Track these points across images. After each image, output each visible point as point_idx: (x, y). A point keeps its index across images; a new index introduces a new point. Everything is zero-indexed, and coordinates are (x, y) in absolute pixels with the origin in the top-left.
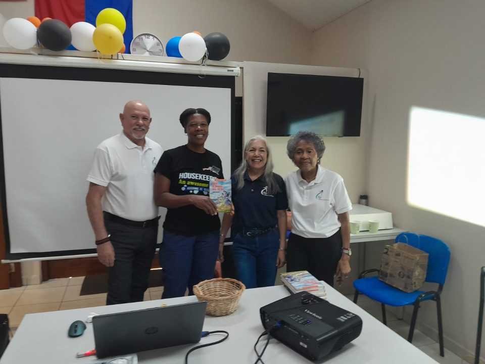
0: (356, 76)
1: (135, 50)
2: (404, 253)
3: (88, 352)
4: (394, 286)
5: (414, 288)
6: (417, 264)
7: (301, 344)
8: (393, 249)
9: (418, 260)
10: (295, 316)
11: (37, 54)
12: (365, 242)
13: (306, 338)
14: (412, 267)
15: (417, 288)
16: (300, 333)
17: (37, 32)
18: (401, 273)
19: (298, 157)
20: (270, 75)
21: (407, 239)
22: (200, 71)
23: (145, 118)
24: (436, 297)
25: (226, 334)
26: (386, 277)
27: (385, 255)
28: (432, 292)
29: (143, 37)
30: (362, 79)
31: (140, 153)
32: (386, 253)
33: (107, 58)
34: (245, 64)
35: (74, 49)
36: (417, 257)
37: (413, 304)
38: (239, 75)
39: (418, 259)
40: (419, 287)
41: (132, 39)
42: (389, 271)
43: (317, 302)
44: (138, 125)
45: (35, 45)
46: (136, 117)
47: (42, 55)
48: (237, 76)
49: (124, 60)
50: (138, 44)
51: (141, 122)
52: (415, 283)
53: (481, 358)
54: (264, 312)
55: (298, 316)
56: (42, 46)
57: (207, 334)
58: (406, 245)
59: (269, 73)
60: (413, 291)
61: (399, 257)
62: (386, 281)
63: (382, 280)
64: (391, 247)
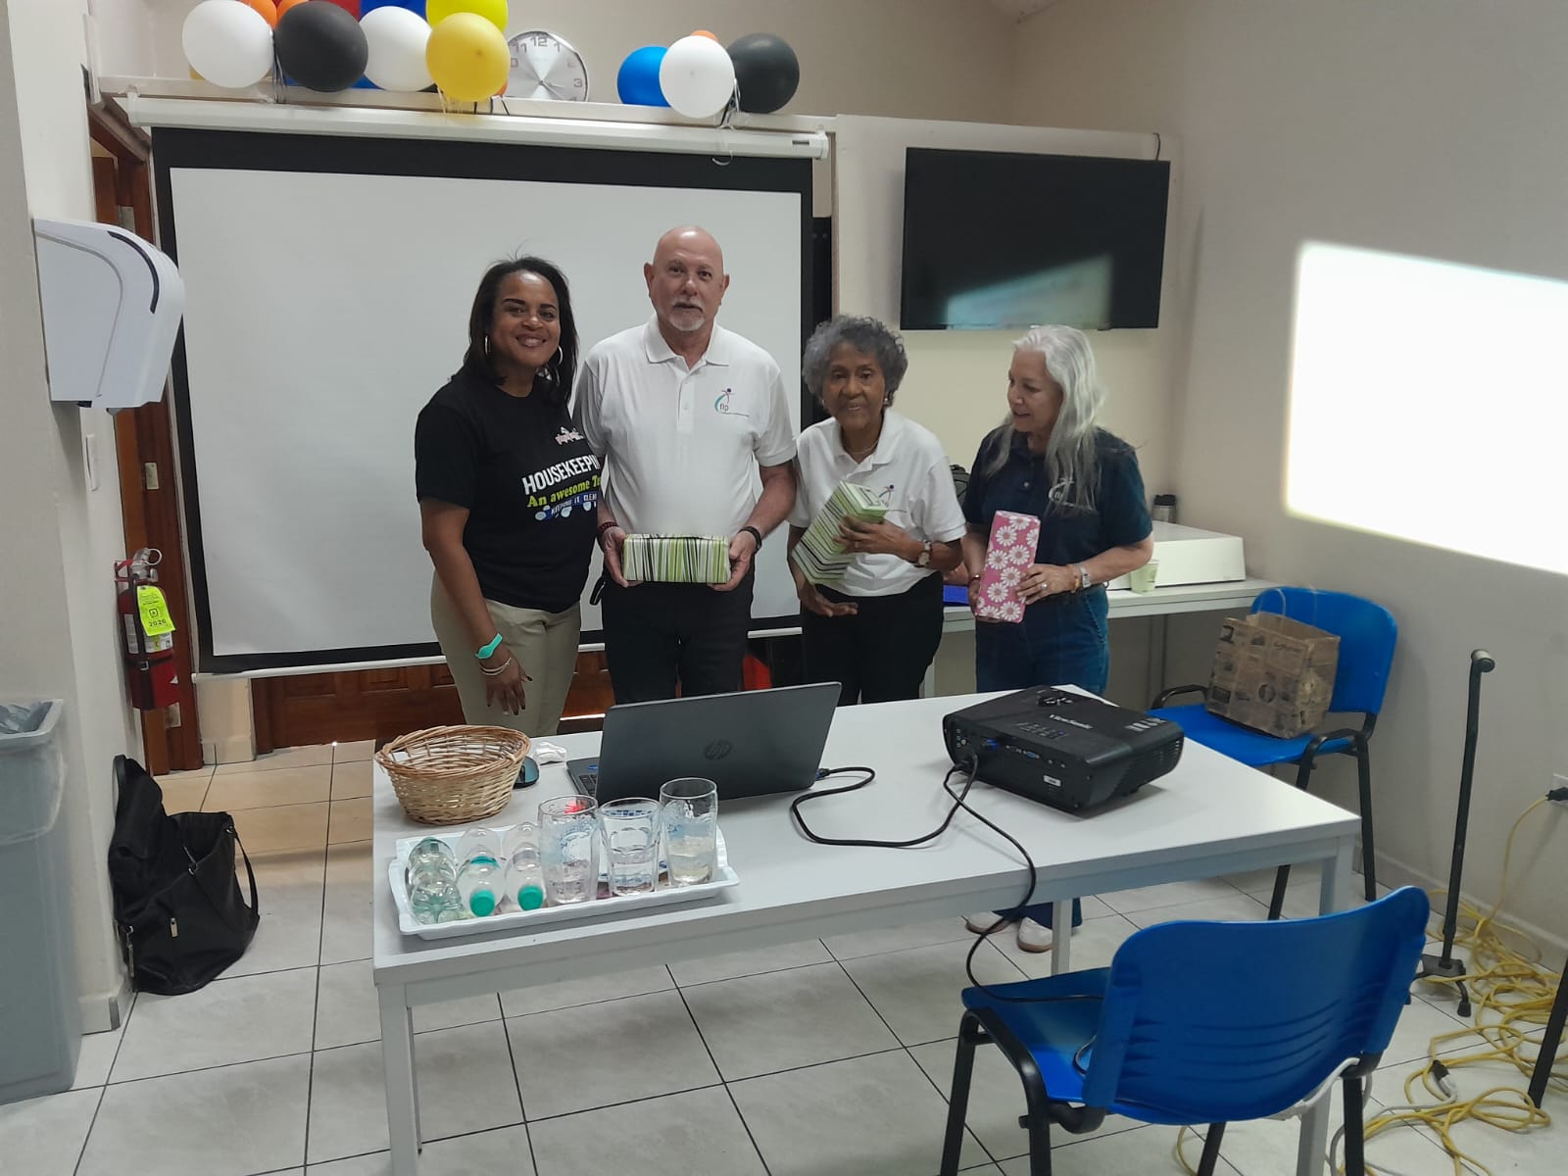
0: (1148, 155)
2: (1274, 635)
4: (1248, 723)
5: (1299, 726)
6: (1309, 663)
7: (1047, 779)
8: (1247, 627)
9: (1312, 653)
10: (1029, 725)
11: (271, 100)
12: (1166, 616)
14: (1297, 671)
15: (1307, 727)
16: (1045, 754)
17: (274, 37)
18: (1267, 689)
20: (913, 154)
21: (1284, 599)
22: (717, 144)
24: (1358, 748)
25: (869, 775)
26: (1228, 702)
27: (1226, 644)
28: (1347, 732)
29: (527, 41)
30: (1166, 165)
32: (1228, 639)
33: (463, 109)
34: (840, 123)
35: (368, 85)
36: (1309, 645)
37: (1296, 762)
38: (825, 156)
39: (1311, 648)
40: (1312, 726)
42: (1233, 687)
43: (1074, 703)
44: (683, 292)
45: (269, 75)
47: (284, 102)
48: (817, 159)
49: (508, 115)
51: (691, 283)
52: (1302, 713)
53: (1463, 895)
54: (953, 723)
55: (1036, 726)
56: (288, 77)
57: (826, 773)
58: (1279, 619)
59: (909, 150)
60: (1297, 734)
61: (1261, 647)
62: (1225, 712)
63: (1214, 711)
64: (1240, 622)
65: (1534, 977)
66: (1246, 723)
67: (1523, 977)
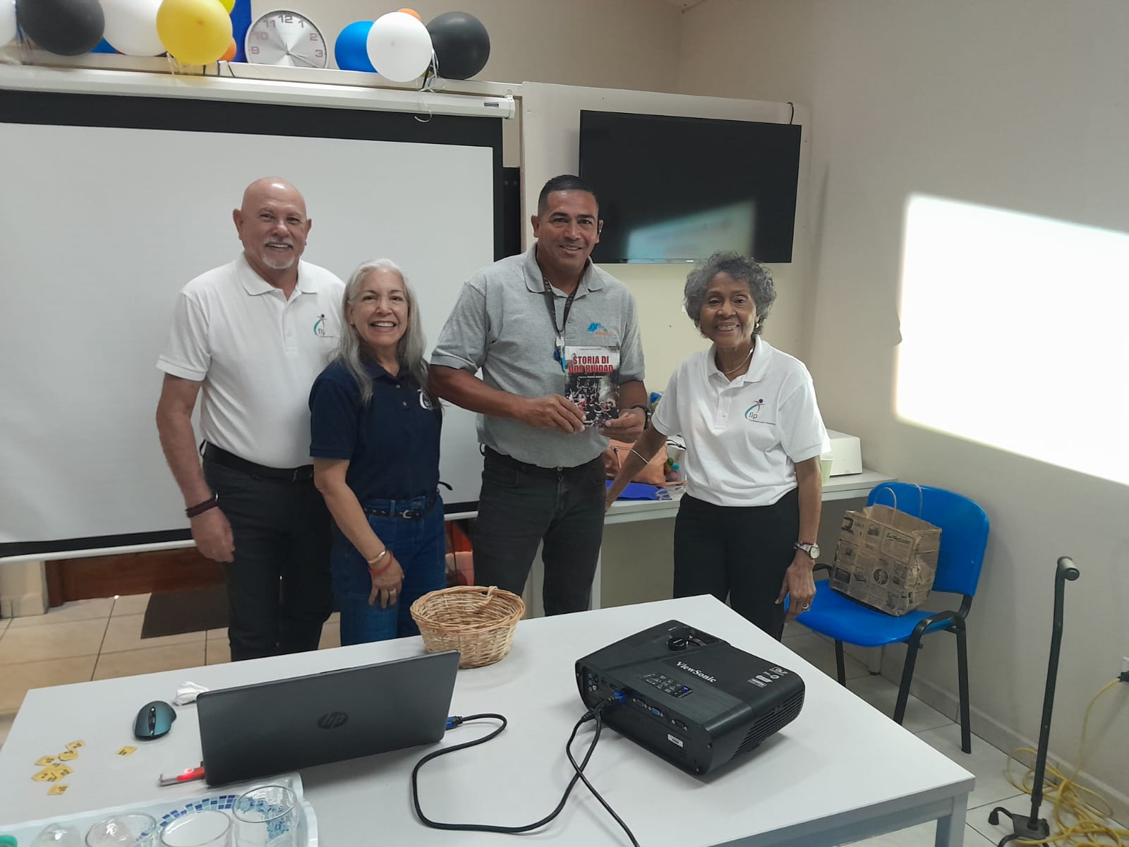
0: (784, 120)
1: (256, 51)
2: (886, 528)
3: (185, 772)
4: (865, 601)
5: (908, 605)
6: (916, 551)
7: (670, 738)
8: (864, 519)
9: (919, 544)
10: (655, 677)
11: (18, 62)
13: (682, 724)
14: (906, 560)
15: (914, 606)
16: (668, 714)
17: (17, 7)
18: (881, 573)
19: (711, 311)
20: (586, 117)
21: (895, 496)
22: (418, 105)
23: (291, 219)
24: (956, 625)
25: (501, 722)
26: (848, 582)
27: (846, 533)
28: (948, 613)
29: (277, 19)
30: (798, 129)
31: (280, 304)
32: (848, 529)
33: (193, 72)
34: (527, 89)
35: (110, 49)
36: (917, 537)
37: (906, 641)
38: (512, 116)
39: (918, 540)
40: (918, 604)
41: (250, 23)
42: (852, 569)
43: (703, 644)
44: (276, 235)
45: (14, 40)
46: (271, 215)
47: (31, 64)
48: (507, 118)
49: (234, 77)
50: (263, 37)
51: (282, 226)
52: (910, 594)
54: (584, 668)
55: (662, 677)
56: (31, 41)
57: (458, 722)
58: (892, 511)
59: (583, 112)
60: (906, 612)
61: (876, 537)
62: (846, 591)
63: (837, 589)
64: (858, 514)
65: (1108, 833)
66: (863, 601)
67: (1100, 833)
